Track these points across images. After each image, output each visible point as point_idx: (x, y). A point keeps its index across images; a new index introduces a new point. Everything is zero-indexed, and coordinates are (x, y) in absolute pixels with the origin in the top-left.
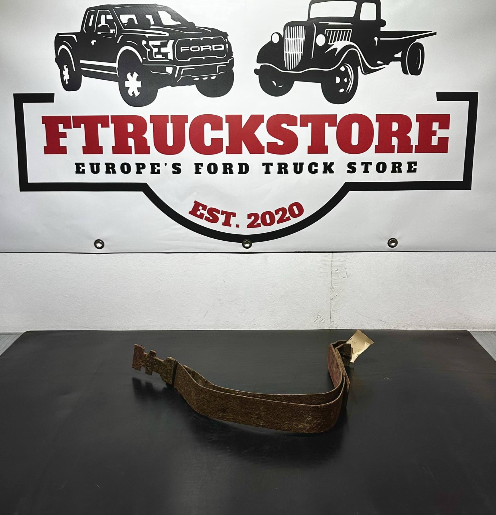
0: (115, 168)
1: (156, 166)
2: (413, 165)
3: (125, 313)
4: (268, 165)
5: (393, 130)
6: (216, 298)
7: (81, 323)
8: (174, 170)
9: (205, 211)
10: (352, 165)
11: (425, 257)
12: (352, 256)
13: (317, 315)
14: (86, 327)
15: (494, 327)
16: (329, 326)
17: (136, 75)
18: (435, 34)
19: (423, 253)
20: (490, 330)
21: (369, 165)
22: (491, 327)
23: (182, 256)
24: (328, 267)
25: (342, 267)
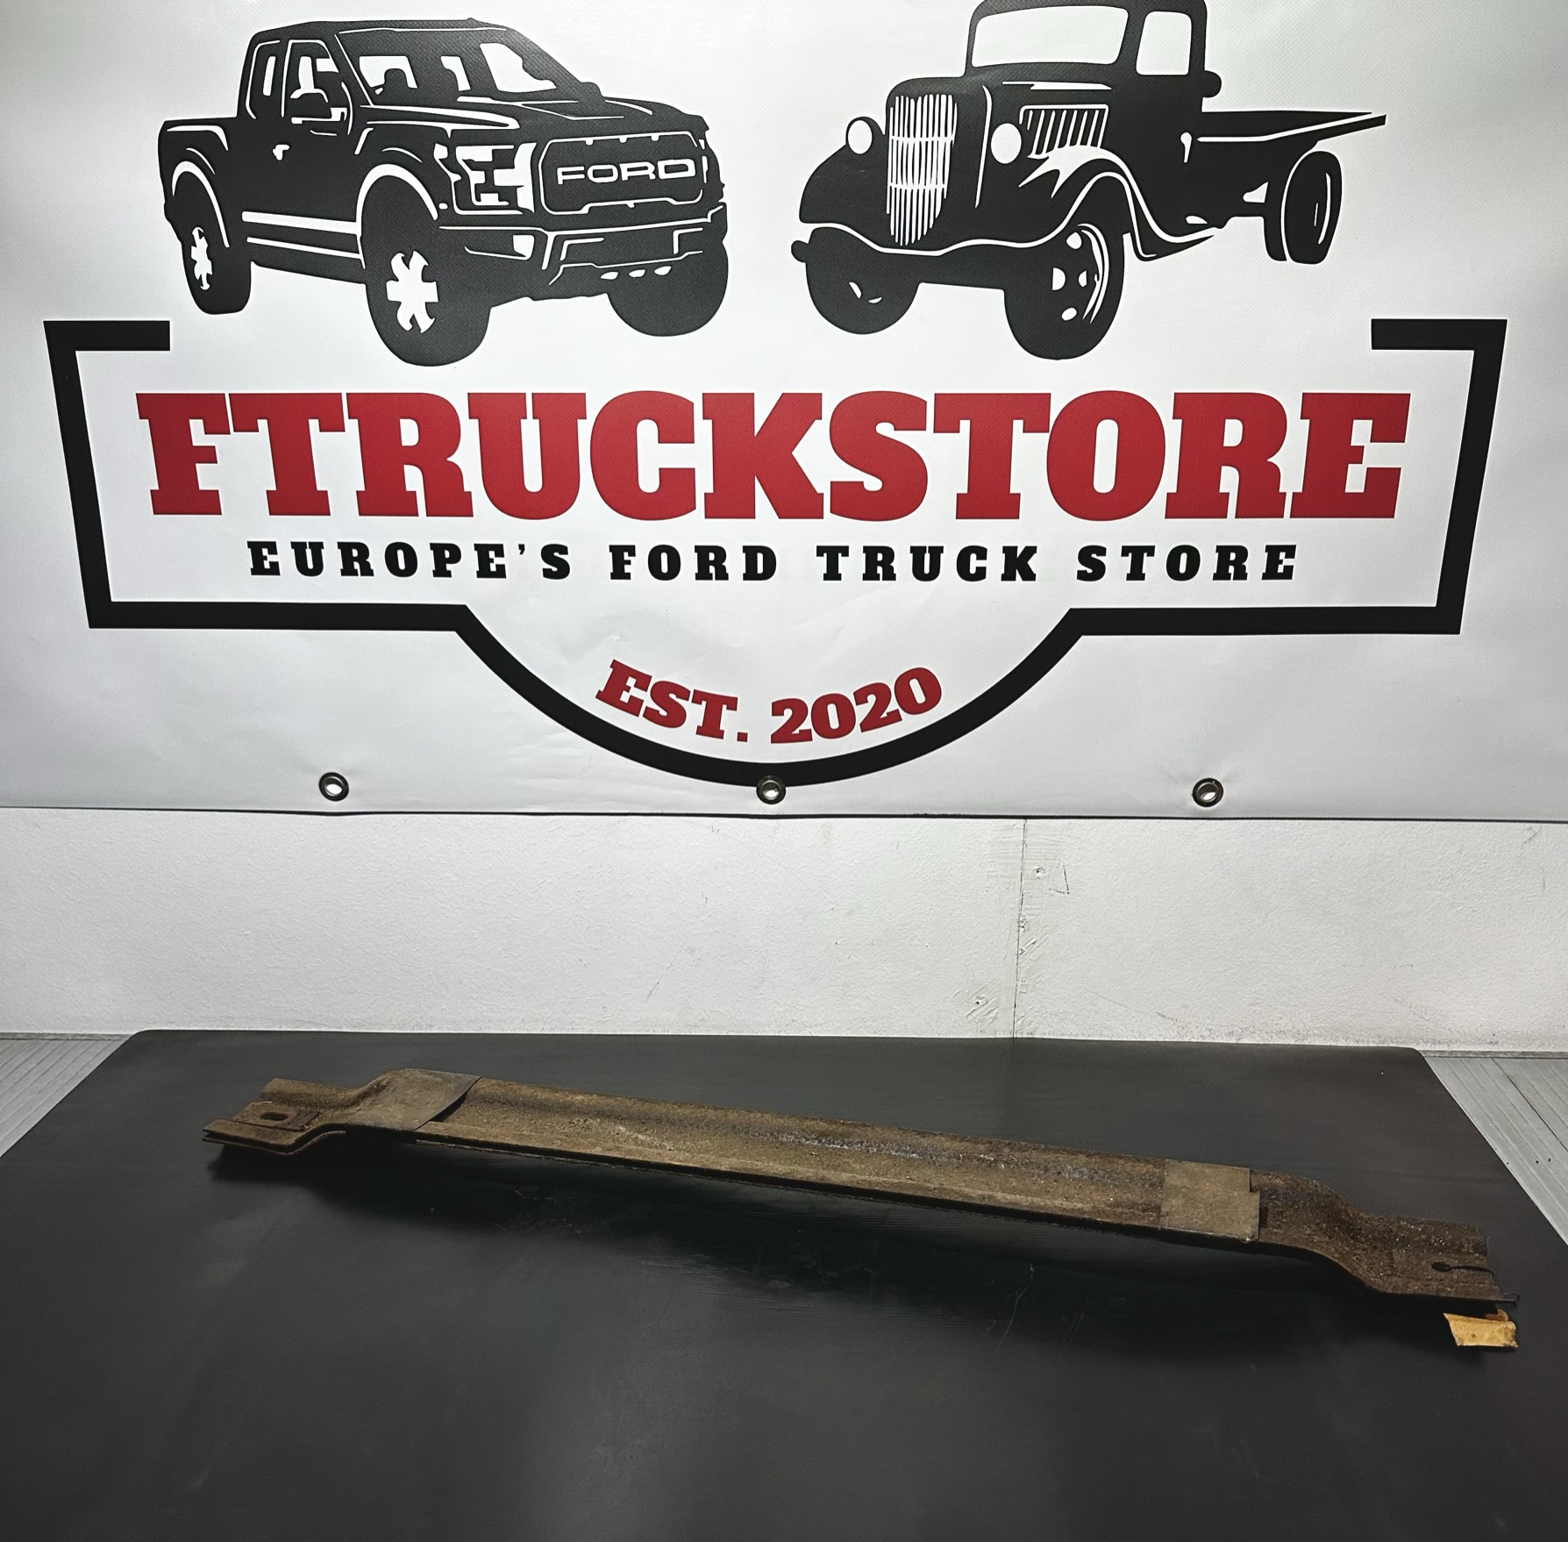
0: (368, 560)
1: (492, 554)
2: (1282, 555)
3: (417, 983)
4: (832, 555)
5: (1227, 443)
6: (682, 946)
7: (292, 1010)
8: (548, 566)
9: (646, 691)
10: (1094, 556)
11: (1302, 835)
12: (1083, 830)
13: (975, 997)
14: (309, 1022)
15: (1494, 1039)
16: (1011, 1028)
17: (418, 261)
18: (1380, 121)
19: (1300, 824)
20: (1481, 1050)
21: (1145, 554)
22: (1488, 1041)
23: (579, 824)
24: (1012, 861)
25: (1054, 859)
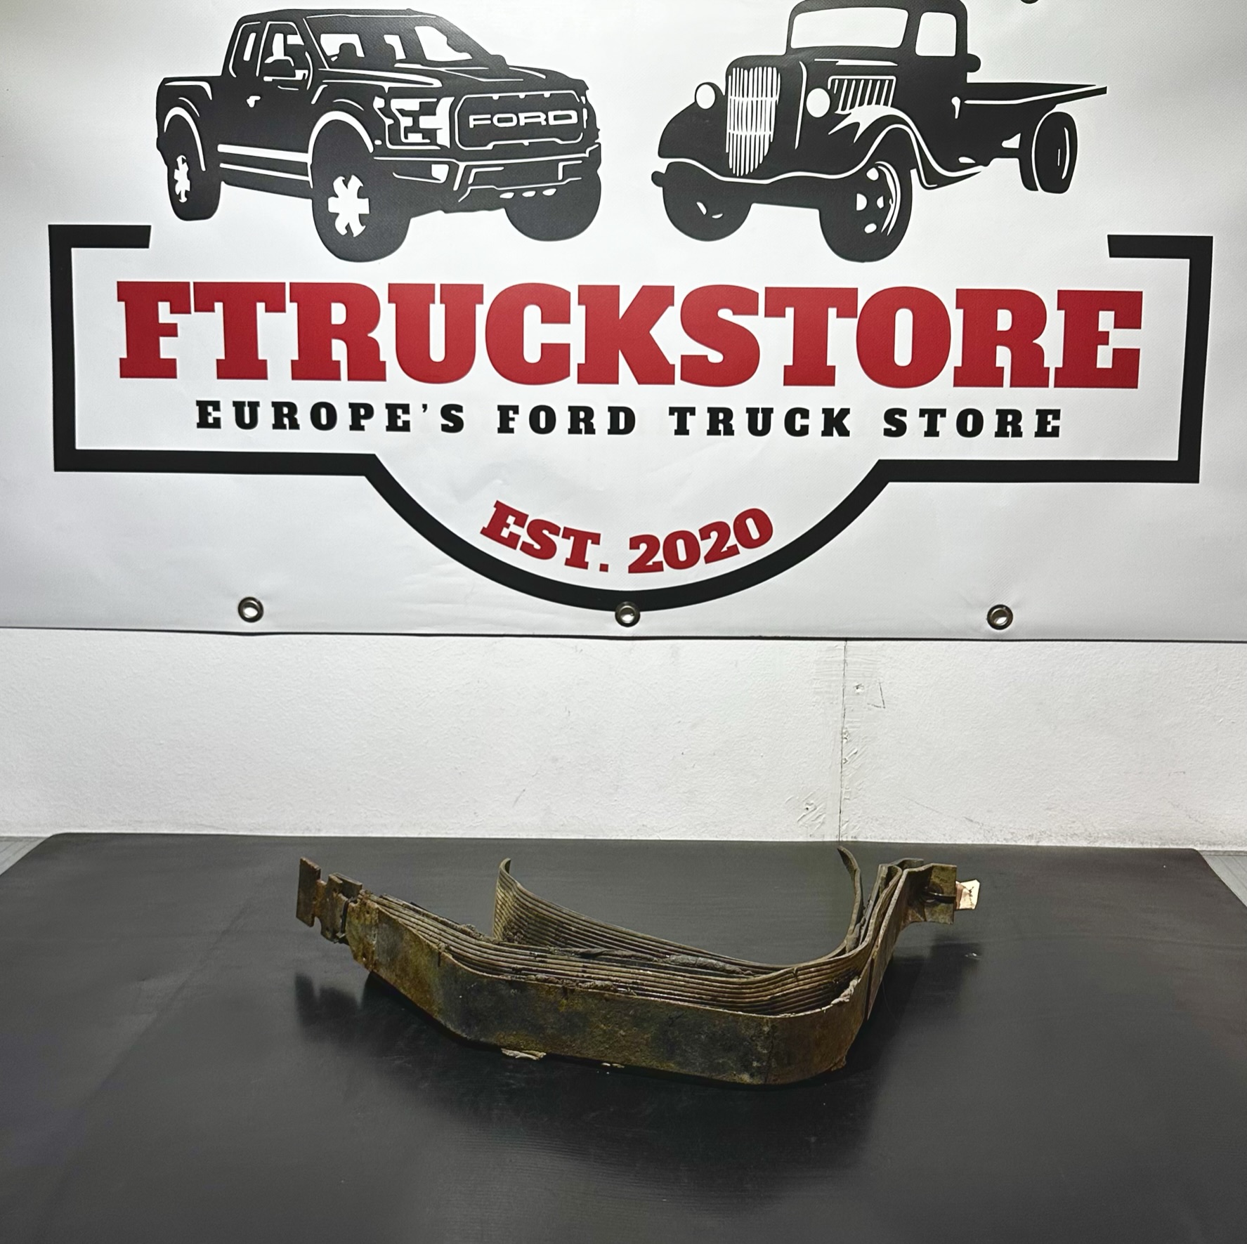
0: (296, 417)
1: (399, 412)
2: (1049, 418)
3: (310, 789)
5: (1000, 328)
6: (546, 756)
8: (446, 422)
9: (523, 527)
10: (897, 417)
12: (895, 650)
13: (804, 803)
16: (837, 832)
17: (355, 183)
18: (1103, 91)
21: (938, 416)
24: (834, 678)
25: (871, 677)
